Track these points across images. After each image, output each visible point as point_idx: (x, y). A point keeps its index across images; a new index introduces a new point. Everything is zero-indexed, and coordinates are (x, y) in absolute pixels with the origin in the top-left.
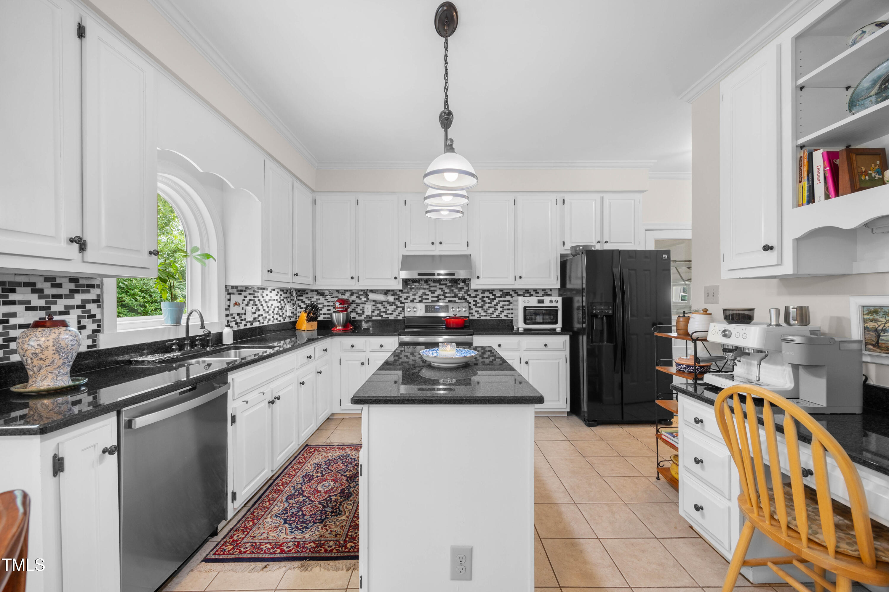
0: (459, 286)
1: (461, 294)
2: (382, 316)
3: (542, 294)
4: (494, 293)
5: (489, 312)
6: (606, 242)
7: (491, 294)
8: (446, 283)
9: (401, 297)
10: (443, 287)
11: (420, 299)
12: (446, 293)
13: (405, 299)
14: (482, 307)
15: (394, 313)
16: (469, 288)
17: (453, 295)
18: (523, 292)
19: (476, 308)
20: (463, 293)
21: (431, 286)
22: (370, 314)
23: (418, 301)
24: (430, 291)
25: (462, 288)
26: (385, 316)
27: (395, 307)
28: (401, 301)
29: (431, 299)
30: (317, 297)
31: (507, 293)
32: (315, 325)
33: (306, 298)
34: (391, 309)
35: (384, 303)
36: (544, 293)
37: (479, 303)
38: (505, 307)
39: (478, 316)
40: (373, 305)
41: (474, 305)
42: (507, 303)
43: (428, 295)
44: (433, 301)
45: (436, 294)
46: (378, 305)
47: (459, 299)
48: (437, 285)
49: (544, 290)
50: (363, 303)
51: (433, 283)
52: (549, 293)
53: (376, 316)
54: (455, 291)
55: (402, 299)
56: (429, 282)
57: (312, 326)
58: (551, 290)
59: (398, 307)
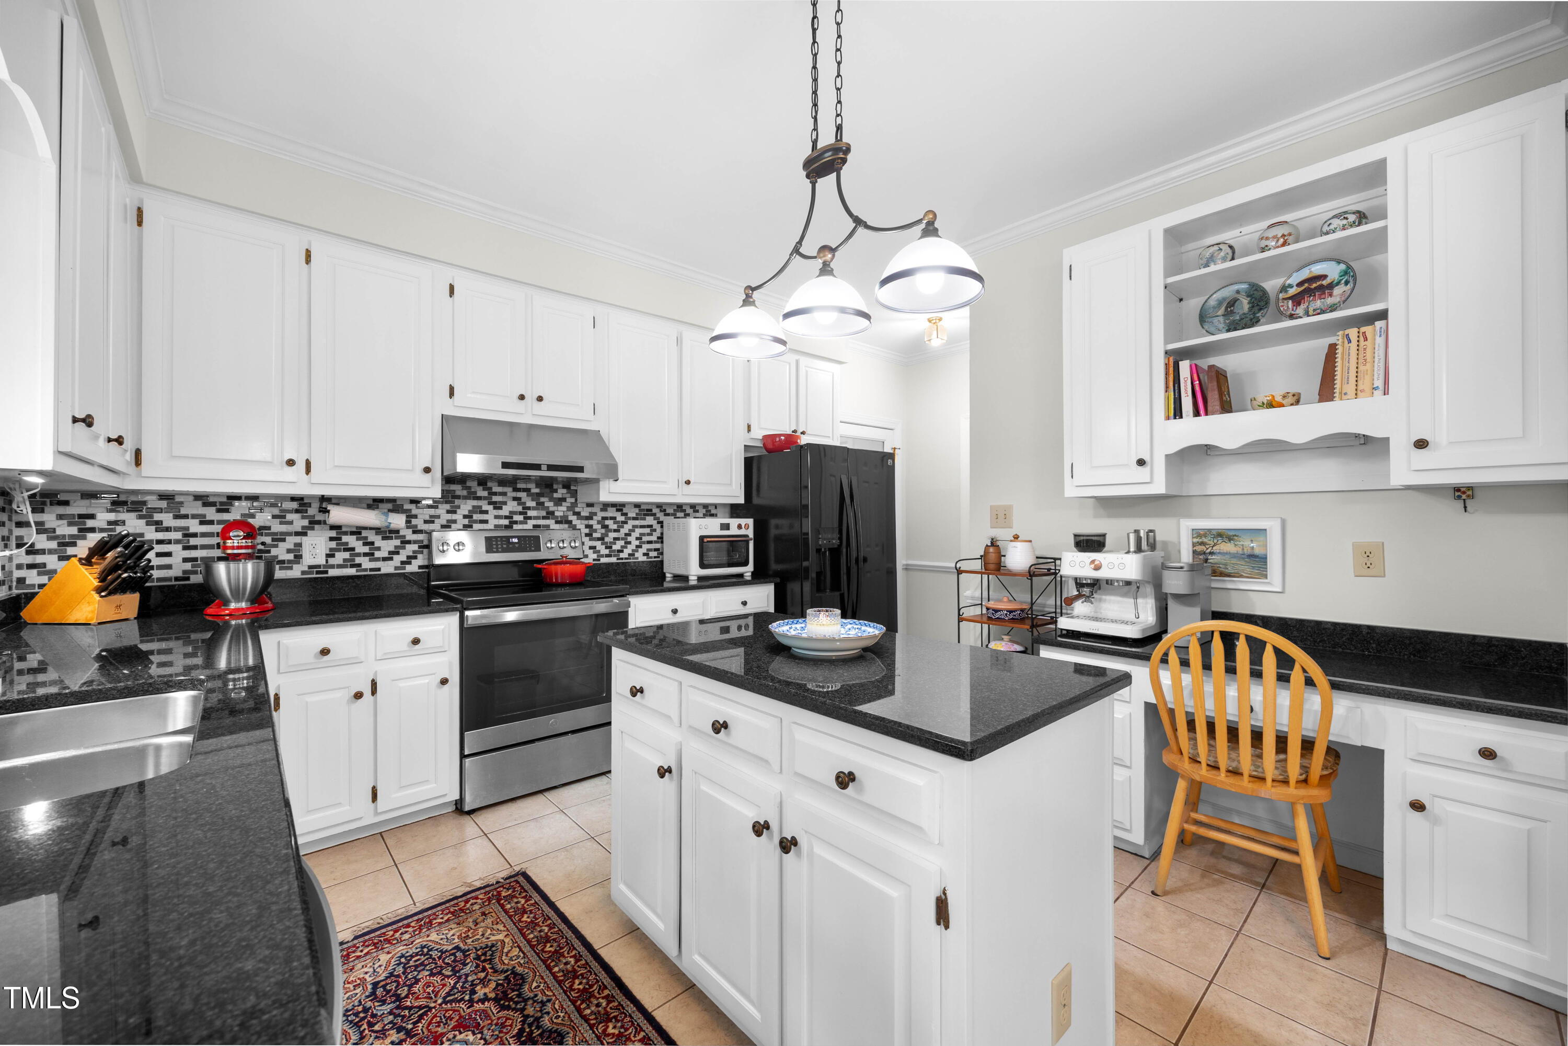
0: (555, 495)
1: (560, 511)
2: (359, 565)
3: (704, 514)
4: (625, 511)
5: (615, 547)
6: (803, 433)
7: (620, 513)
8: (529, 486)
9: (416, 517)
10: (523, 495)
11: (466, 521)
12: (529, 508)
13: (426, 522)
14: (601, 539)
15: (395, 557)
16: (576, 500)
17: (544, 513)
18: (674, 510)
19: (590, 540)
20: (564, 509)
21: (495, 494)
22: (321, 560)
23: (461, 527)
24: (490, 503)
25: (563, 500)
26: (366, 563)
27: (397, 542)
28: (416, 526)
29: (493, 522)
30: (112, 517)
31: (648, 510)
32: (130, 603)
33: (60, 517)
34: (386, 546)
35: (364, 533)
36: (706, 511)
37: (595, 531)
38: (645, 539)
39: (595, 556)
40: (331, 539)
41: (587, 535)
42: (647, 530)
43: (486, 512)
44: (497, 527)
45: (505, 511)
46: (345, 539)
47: (557, 522)
48: (509, 490)
49: (705, 506)
50: (297, 534)
51: (499, 486)
52: (713, 511)
53: (339, 566)
54: (547, 504)
55: (419, 523)
56: (489, 484)
57: (119, 607)
58: (716, 508)
59: (405, 542)
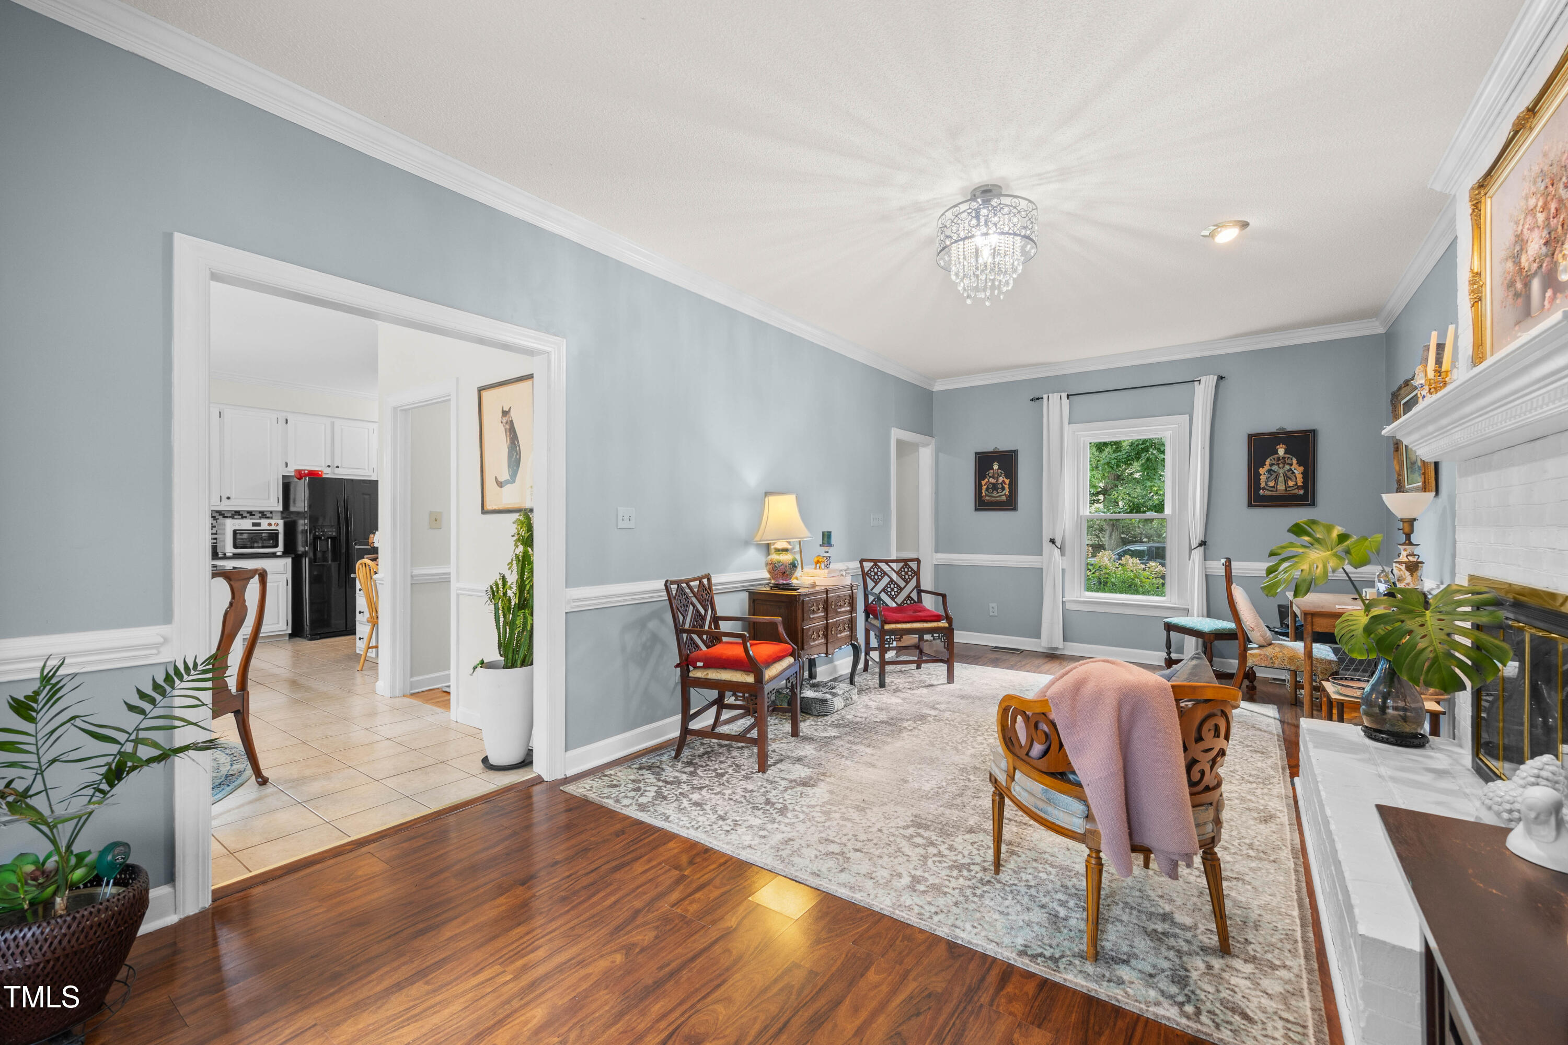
3: (259, 517)
6: (337, 467)
18: (232, 515)
36: (262, 515)
49: (260, 512)
52: (268, 515)
58: (270, 513)
